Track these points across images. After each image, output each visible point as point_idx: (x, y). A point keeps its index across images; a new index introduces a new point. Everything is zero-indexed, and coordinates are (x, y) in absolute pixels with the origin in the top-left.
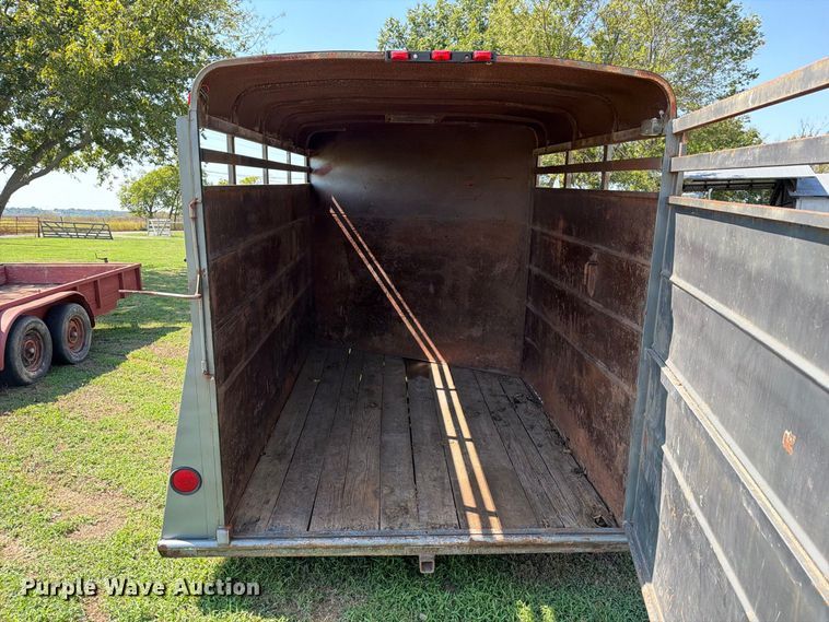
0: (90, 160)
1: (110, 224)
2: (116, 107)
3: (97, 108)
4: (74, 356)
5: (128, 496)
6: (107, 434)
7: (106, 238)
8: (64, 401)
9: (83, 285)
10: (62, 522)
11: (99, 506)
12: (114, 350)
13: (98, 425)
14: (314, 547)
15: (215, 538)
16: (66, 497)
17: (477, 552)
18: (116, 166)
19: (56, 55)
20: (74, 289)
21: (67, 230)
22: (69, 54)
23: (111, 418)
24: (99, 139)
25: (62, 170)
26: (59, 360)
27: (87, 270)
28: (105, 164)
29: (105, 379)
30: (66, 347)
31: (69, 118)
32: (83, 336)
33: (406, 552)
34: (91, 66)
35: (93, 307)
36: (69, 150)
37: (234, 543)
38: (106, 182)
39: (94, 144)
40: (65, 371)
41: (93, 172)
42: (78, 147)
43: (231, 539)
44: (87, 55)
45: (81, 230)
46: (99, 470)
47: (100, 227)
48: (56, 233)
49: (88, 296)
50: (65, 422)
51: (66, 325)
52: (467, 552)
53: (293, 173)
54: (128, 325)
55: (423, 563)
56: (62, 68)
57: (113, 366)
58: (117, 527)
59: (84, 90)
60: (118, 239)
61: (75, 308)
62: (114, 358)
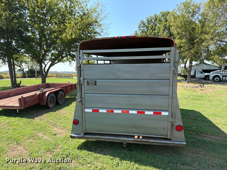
0: (68, 60)
1: (72, 75)
2: (73, 47)
3: (69, 48)
4: (60, 103)
5: (67, 130)
6: (65, 118)
7: (71, 78)
8: (57, 112)
9: (63, 87)
10: (54, 133)
11: (61, 131)
12: (69, 102)
13: (64, 116)
14: (100, 138)
15: (81, 135)
16: (55, 129)
17: (135, 143)
18: (73, 61)
19: (60, 37)
20: (61, 88)
21: (63, 76)
22: (63, 36)
23: (66, 115)
24: (70, 55)
25: (62, 62)
26: (57, 104)
27: (65, 84)
28: (71, 60)
29: (66, 108)
30: (59, 101)
31: (63, 50)
32: (63, 99)
33: (120, 141)
34: (68, 39)
35: (65, 92)
36: (63, 57)
37: (84, 136)
38: (71, 65)
39: (68, 56)
40: (58, 106)
41: (68, 62)
42: (65, 57)
43: (84, 135)
44: (67, 37)
45: (66, 76)
46: (62, 125)
47: (70, 75)
48: (60, 77)
49: (64, 90)
50: (57, 116)
51: (59, 96)
52: (133, 142)
53: (105, 61)
54: (73, 97)
55: (124, 144)
56: (61, 39)
57: (68, 105)
58: (64, 135)
59: (66, 44)
60: (74, 78)
61: (61, 92)
62: (69, 104)
